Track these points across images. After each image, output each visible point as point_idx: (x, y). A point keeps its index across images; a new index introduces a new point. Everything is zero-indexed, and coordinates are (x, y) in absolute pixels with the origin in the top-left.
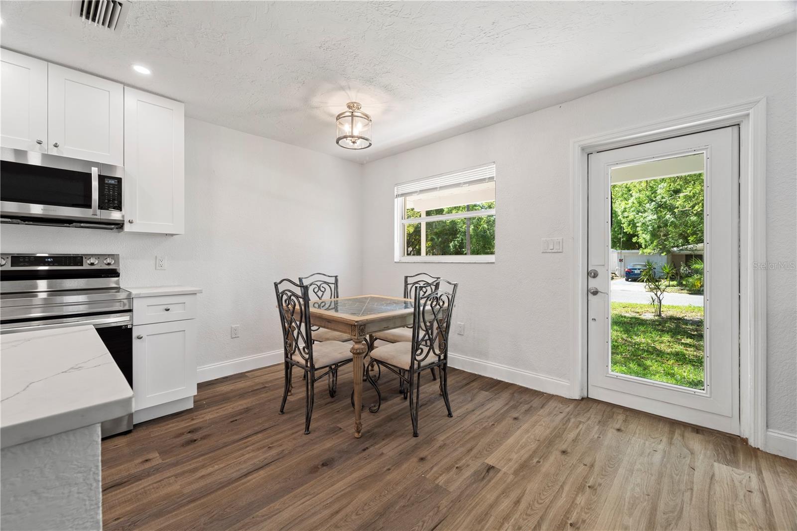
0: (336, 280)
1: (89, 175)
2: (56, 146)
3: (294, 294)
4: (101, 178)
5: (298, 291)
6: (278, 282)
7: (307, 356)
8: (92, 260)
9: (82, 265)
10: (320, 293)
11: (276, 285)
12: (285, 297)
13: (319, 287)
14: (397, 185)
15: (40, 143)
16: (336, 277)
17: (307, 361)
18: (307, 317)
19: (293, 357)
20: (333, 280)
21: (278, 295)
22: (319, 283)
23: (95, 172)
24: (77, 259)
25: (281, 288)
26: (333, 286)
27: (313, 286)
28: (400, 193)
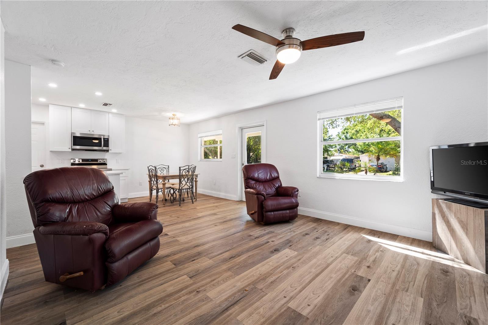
0: (169, 167)
1: (101, 138)
2: (93, 131)
3: (153, 169)
4: (104, 139)
5: (154, 168)
6: (149, 166)
7: (156, 186)
8: (101, 160)
9: (98, 162)
10: (162, 171)
11: (148, 167)
12: (150, 170)
13: (162, 169)
14: (199, 133)
15: (89, 131)
16: (168, 166)
17: (156, 187)
18: (156, 177)
19: (153, 187)
20: (167, 167)
21: (149, 170)
22: (162, 168)
23: (102, 137)
24: (96, 160)
25: (149, 168)
26: (167, 169)
27: (159, 169)
28: (200, 136)
